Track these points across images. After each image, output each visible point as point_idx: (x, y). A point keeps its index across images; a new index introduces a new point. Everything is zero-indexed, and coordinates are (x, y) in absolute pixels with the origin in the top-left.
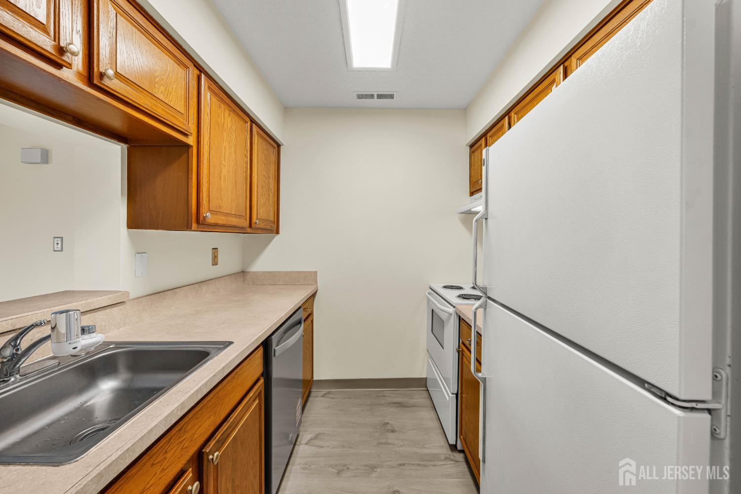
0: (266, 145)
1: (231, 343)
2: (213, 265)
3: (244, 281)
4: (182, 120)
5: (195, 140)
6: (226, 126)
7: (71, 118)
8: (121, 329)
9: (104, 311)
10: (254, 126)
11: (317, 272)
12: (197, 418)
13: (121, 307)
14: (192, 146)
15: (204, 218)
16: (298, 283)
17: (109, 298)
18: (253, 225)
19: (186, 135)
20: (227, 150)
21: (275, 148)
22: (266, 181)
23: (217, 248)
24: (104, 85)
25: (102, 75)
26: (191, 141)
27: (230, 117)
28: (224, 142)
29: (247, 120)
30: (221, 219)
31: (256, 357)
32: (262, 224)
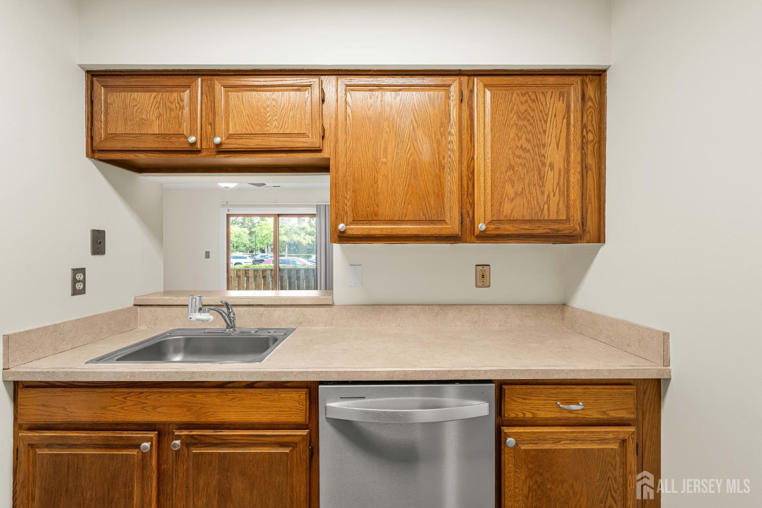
2: (478, 287)
3: (563, 319)
5: (333, 150)
10: (476, 80)
14: (330, 158)
15: (339, 230)
17: (313, 298)
18: (477, 232)
19: (317, 151)
23: (487, 265)
26: (326, 153)
27: (398, 98)
28: (385, 135)
29: (449, 83)
30: (377, 229)
31: (283, 395)
32: (509, 229)
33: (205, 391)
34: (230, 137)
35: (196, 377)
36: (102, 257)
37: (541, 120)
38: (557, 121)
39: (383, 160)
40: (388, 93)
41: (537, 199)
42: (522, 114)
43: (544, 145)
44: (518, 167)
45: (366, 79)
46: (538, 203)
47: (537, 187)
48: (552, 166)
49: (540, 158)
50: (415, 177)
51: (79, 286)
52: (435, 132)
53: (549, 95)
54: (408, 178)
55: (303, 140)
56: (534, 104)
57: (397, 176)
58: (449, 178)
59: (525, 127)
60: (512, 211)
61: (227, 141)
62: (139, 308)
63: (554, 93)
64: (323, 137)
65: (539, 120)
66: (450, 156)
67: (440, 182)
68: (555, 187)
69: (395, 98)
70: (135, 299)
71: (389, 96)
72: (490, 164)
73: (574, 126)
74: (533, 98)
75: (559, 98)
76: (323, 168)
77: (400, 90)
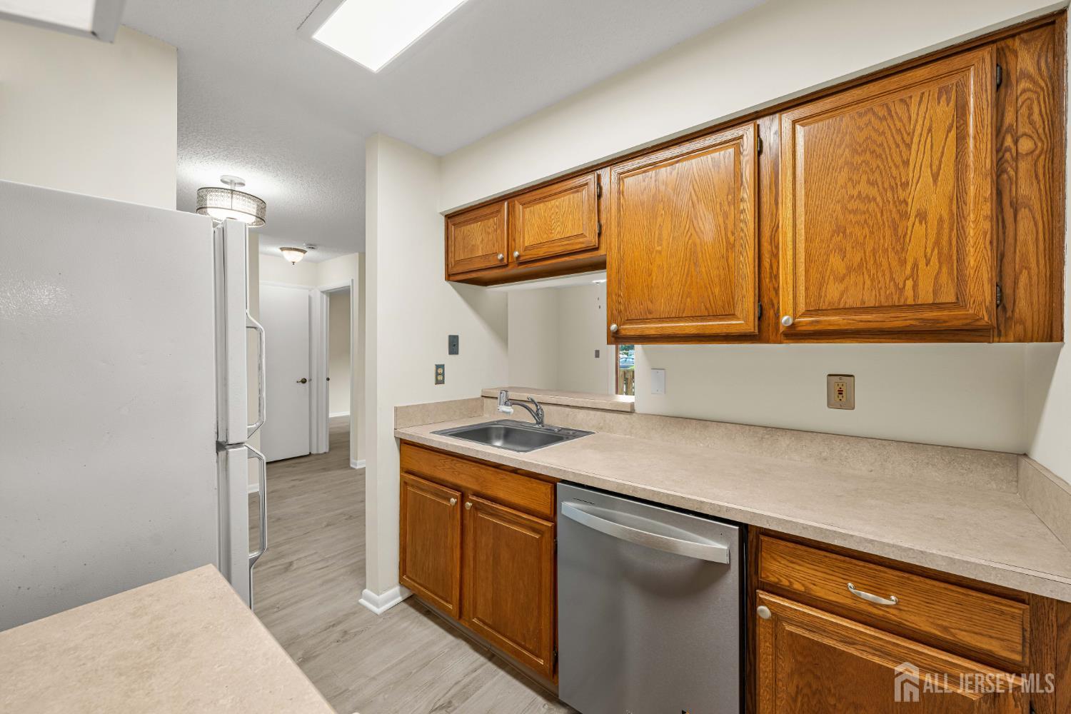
13: (627, 416)
17: (612, 403)
20: (668, 226)
27: (675, 173)
28: (659, 219)
29: (741, 133)
30: (652, 328)
32: (836, 321)
34: (526, 249)
36: (456, 356)
37: (898, 146)
38: (934, 137)
39: (658, 248)
40: (663, 170)
41: (891, 273)
42: (860, 147)
43: (905, 185)
44: (854, 227)
45: (639, 161)
46: (892, 279)
47: (891, 254)
48: (922, 216)
49: (896, 207)
50: (695, 264)
51: (440, 378)
52: (721, 203)
53: (915, 100)
54: (687, 267)
55: (581, 240)
56: (884, 123)
57: (674, 265)
58: (741, 258)
59: (866, 164)
60: (842, 295)
61: (523, 254)
62: (485, 399)
63: (926, 94)
64: (600, 234)
65: (893, 146)
66: (742, 230)
67: (728, 265)
68: (929, 250)
69: (671, 173)
70: (482, 391)
71: (664, 172)
72: (803, 231)
73: (975, 138)
74: (881, 114)
75: (939, 99)
76: (599, 265)
77: (677, 162)
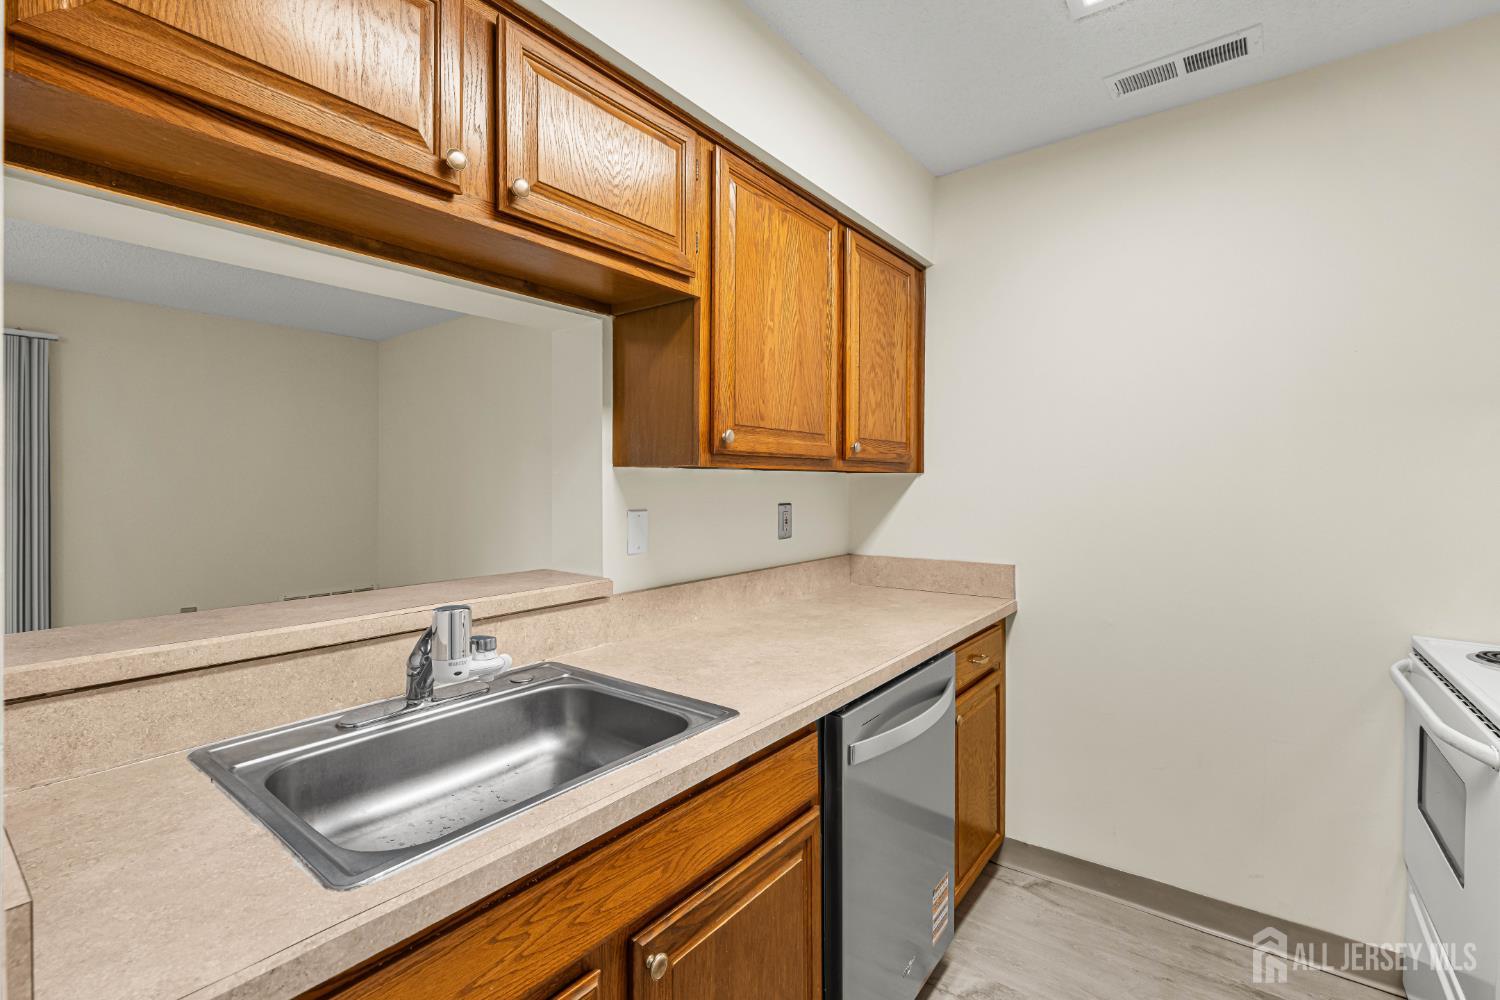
0: (883, 272)
1: (734, 713)
2: (781, 538)
3: (851, 574)
4: (671, 248)
5: (705, 284)
6: (775, 244)
7: (521, 284)
8: (600, 646)
9: (571, 611)
10: (849, 233)
11: (1014, 567)
12: (613, 867)
13: (600, 606)
14: (699, 298)
15: (723, 441)
16: (966, 591)
17: (579, 587)
18: (849, 454)
19: (685, 278)
20: (779, 296)
21: (908, 275)
22: (882, 353)
23: (789, 504)
24: (516, 210)
25: (511, 195)
26: (696, 287)
29: (830, 224)
30: (763, 443)
31: (796, 756)
32: (871, 451)
33: (691, 806)
34: (536, 189)
35: (690, 780)
38: (901, 317)
41: (890, 414)
42: (881, 298)
44: (878, 368)
47: (890, 398)
48: (898, 374)
50: (800, 361)
52: (817, 296)
53: (897, 281)
54: (794, 363)
57: (783, 355)
58: (827, 370)
63: (900, 279)
65: (891, 310)
66: (827, 337)
67: (822, 374)
68: (900, 401)
69: (783, 222)
75: (903, 288)
77: (787, 211)
